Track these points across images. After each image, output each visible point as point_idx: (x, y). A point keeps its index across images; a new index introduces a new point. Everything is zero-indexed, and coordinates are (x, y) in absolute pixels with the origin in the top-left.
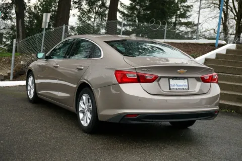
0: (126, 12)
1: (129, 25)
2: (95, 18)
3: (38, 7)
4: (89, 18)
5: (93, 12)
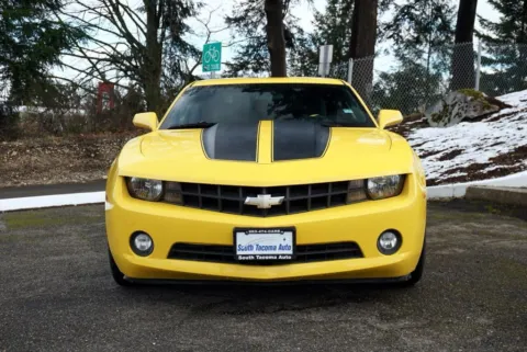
0: (494, 37)
1: (502, 61)
2: (430, 53)
3: (319, 39)
4: (419, 54)
5: (427, 40)
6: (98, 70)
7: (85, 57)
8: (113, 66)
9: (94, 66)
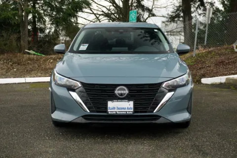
6: (99, 20)
7: (93, 13)
8: (107, 18)
9: (97, 18)
